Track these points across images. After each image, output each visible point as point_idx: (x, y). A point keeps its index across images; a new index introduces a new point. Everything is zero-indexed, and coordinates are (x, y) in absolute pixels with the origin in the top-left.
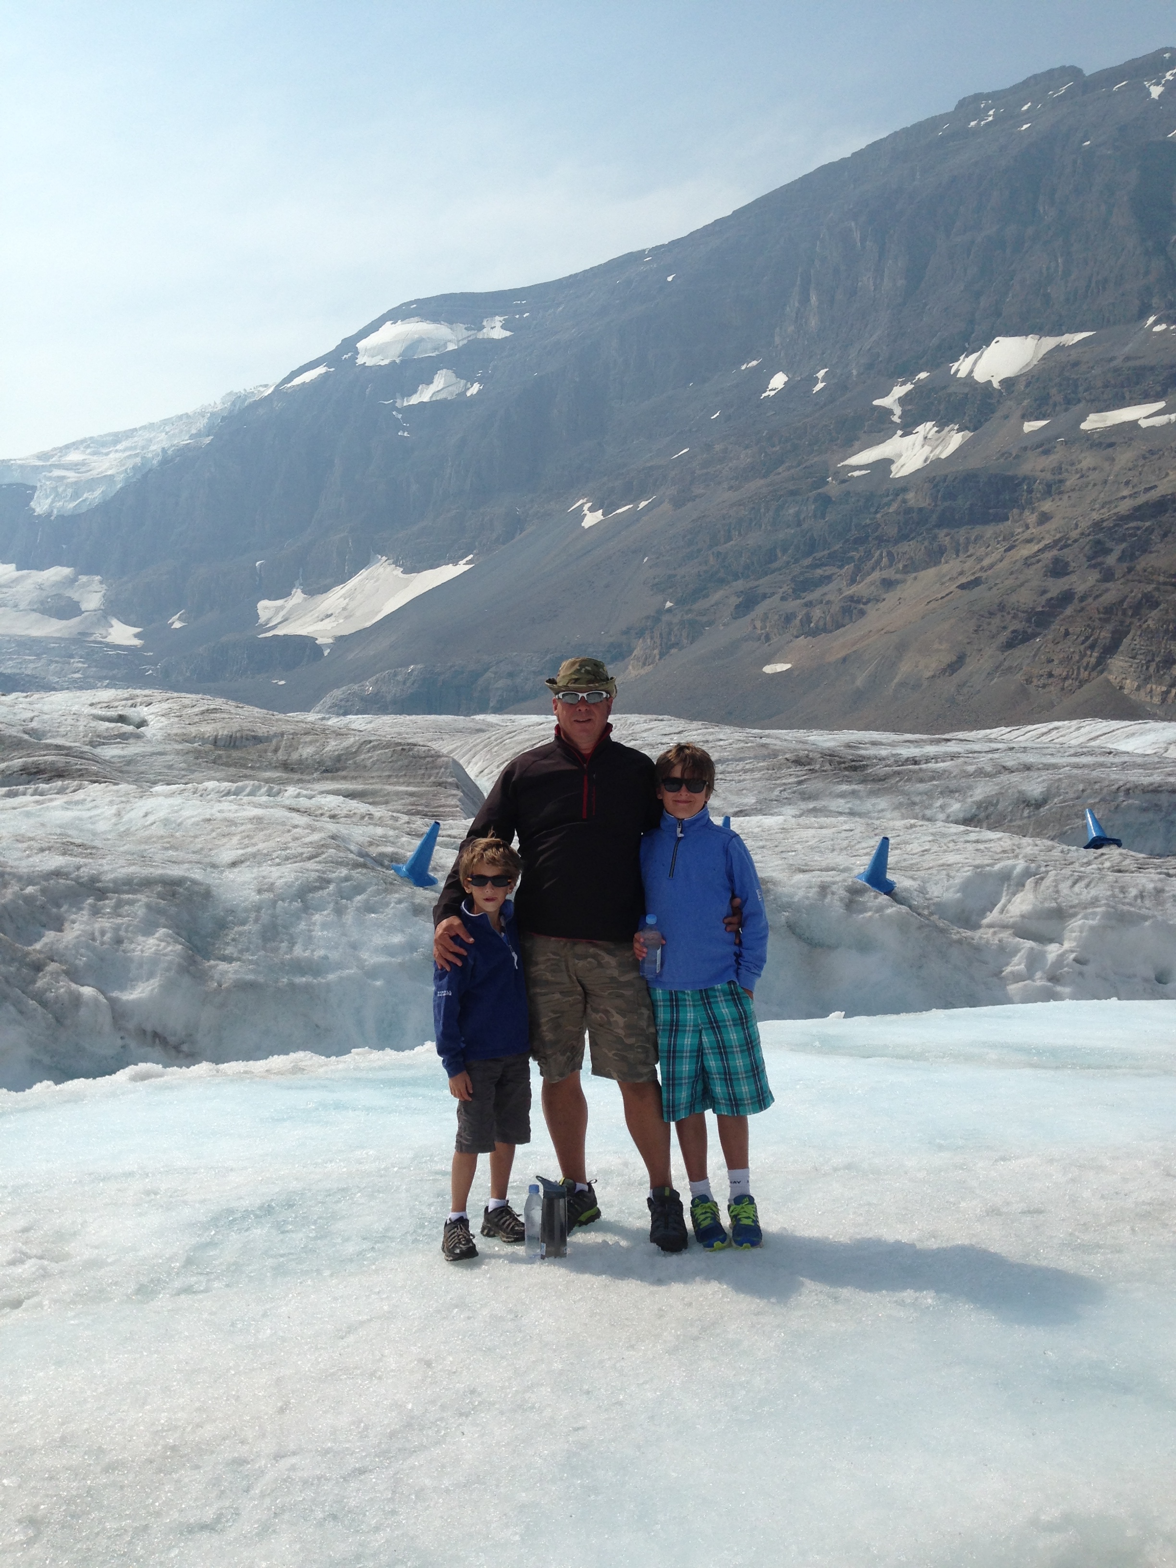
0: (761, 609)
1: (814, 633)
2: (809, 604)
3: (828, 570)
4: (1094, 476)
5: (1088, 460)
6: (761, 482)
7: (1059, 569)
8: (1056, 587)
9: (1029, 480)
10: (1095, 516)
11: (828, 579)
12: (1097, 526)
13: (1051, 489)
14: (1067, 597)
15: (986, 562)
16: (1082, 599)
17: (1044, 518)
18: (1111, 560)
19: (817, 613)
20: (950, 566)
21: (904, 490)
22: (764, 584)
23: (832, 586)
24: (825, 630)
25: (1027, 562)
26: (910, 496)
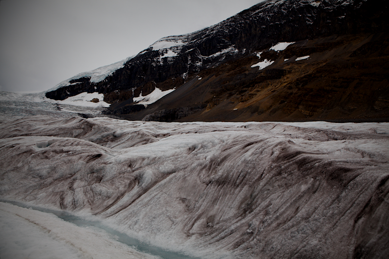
0: (233, 97)
1: (243, 102)
2: (242, 96)
3: (246, 89)
4: (297, 70)
5: (296, 66)
6: (233, 71)
7: (290, 88)
8: (290, 91)
9: (285, 70)
10: (297, 77)
11: (246, 91)
12: (297, 79)
13: (290, 72)
14: (291, 94)
15: (277, 87)
16: (294, 94)
17: (288, 78)
18: (300, 86)
19: (244, 97)
20: (270, 88)
21: (261, 72)
22: (233, 92)
23: (247, 92)
24: (246, 101)
25: (285, 87)
26: (262, 74)
